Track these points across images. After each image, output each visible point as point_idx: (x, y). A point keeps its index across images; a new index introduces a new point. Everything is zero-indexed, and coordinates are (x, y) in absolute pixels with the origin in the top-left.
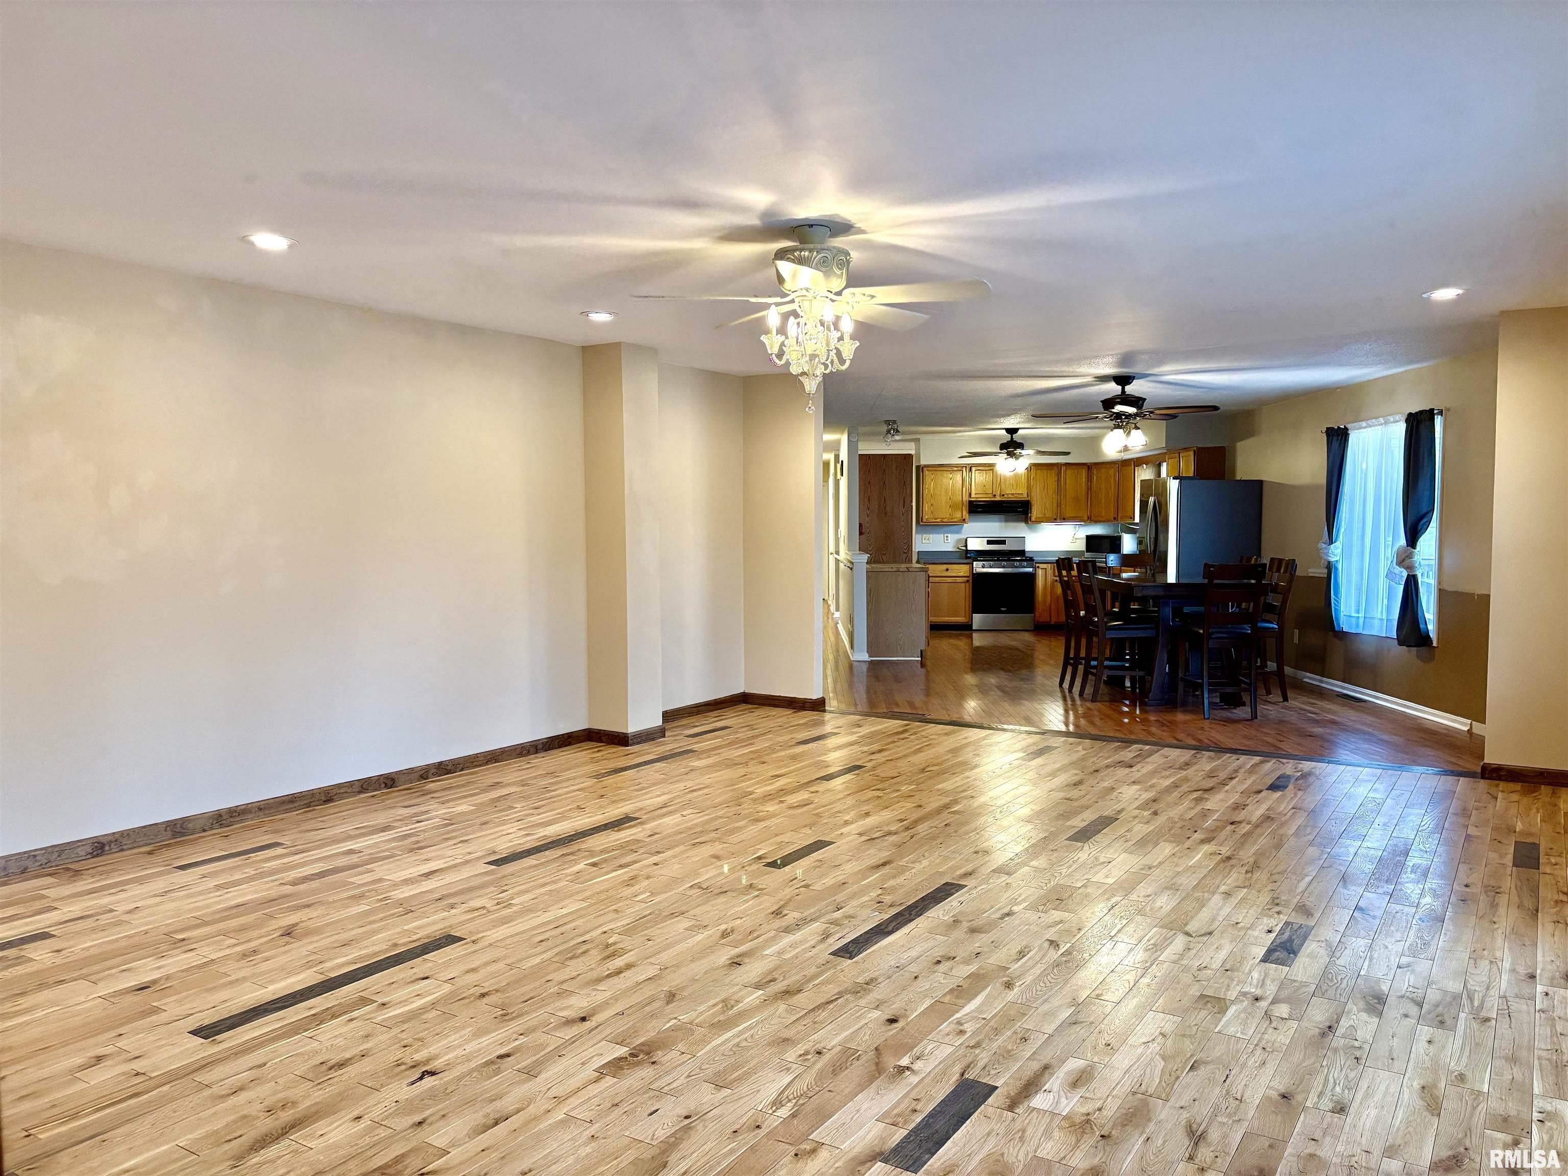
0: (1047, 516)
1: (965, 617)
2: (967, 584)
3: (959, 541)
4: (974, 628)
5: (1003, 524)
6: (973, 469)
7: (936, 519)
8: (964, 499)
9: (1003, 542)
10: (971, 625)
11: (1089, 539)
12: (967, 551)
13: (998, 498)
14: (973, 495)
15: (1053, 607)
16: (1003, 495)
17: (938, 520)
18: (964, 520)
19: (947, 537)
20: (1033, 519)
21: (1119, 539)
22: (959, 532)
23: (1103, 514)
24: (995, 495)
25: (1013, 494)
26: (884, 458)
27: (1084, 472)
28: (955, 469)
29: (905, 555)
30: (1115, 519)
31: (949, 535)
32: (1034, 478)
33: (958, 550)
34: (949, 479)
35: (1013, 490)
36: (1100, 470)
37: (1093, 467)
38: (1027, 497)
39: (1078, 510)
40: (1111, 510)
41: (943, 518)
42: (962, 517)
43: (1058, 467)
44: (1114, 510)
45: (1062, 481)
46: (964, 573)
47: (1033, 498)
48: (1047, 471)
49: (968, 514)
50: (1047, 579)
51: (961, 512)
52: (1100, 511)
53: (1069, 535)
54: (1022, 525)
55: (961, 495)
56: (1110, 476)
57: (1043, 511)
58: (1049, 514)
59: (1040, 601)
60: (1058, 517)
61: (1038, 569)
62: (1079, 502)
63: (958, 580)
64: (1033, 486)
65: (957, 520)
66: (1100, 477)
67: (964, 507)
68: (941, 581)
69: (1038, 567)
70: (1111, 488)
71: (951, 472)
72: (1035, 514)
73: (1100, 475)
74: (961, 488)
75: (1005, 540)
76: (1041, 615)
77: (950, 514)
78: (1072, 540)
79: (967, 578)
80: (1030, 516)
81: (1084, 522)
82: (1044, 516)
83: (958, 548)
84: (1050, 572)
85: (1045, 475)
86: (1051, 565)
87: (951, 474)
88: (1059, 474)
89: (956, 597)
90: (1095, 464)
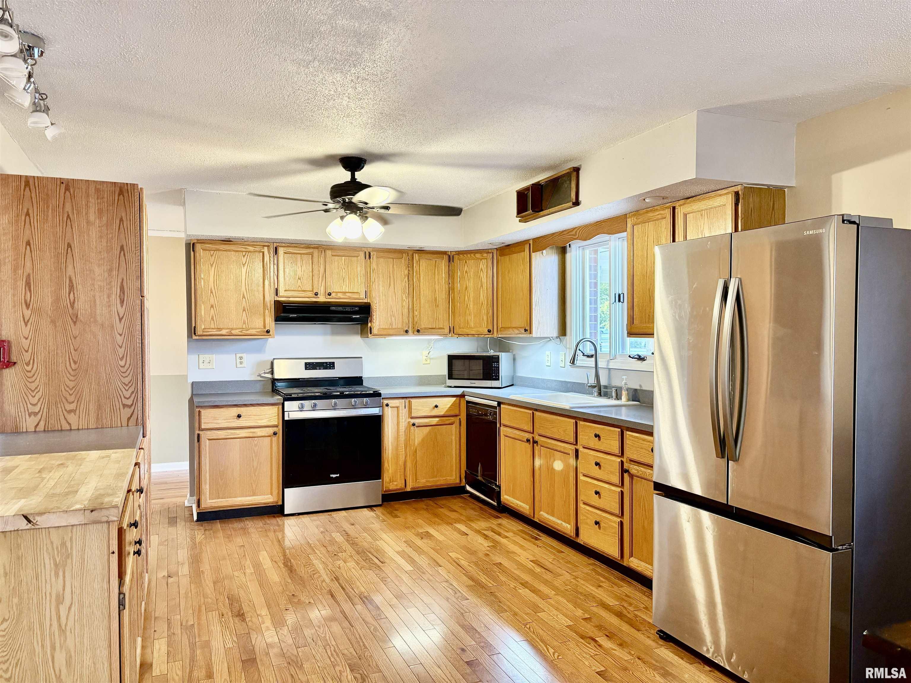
0: (394, 327)
1: (272, 494)
2: (275, 439)
3: (260, 364)
4: (286, 512)
5: (329, 338)
6: (281, 251)
7: (220, 329)
8: (268, 299)
9: (330, 366)
10: (282, 507)
11: (451, 359)
12: (274, 381)
13: (322, 299)
14: (281, 292)
15: (409, 465)
16: (330, 294)
17: (224, 332)
18: (268, 332)
19: (241, 358)
20: (375, 331)
21: (497, 359)
22: (260, 350)
23: (472, 324)
24: (316, 294)
25: (344, 293)
26: (67, 189)
27: (443, 264)
28: (251, 249)
29: (129, 411)
30: (489, 331)
31: (244, 356)
32: (374, 269)
33: (259, 379)
34: (242, 266)
35: (344, 287)
36: (466, 262)
37: (456, 257)
38: (366, 298)
39: (436, 319)
40: (483, 319)
41: (232, 329)
42: (265, 327)
43: (408, 255)
44: (487, 318)
45: (414, 275)
46: (268, 421)
47: (374, 299)
48: (393, 260)
49: (274, 323)
50: (400, 423)
51: (262, 319)
52: (468, 321)
53: (425, 353)
54: (357, 339)
55: (262, 292)
56: (482, 269)
57: (390, 320)
58: (398, 323)
59: (389, 458)
60: (410, 328)
61: (386, 408)
62: (438, 306)
63: (259, 432)
64: (374, 281)
65: (257, 332)
66: (466, 272)
67: (267, 311)
68: (228, 435)
69: (387, 405)
70: (482, 287)
71: (244, 253)
72: (377, 323)
73: (465, 269)
74: (262, 280)
75: (334, 363)
76: (392, 480)
77: (244, 323)
78: (429, 361)
79: (275, 429)
80: (370, 327)
81: (445, 336)
82: (392, 327)
83: (260, 375)
84: (404, 412)
85: (391, 266)
86: (406, 401)
87: (244, 256)
88: (410, 266)
89: (253, 460)
90: (459, 253)
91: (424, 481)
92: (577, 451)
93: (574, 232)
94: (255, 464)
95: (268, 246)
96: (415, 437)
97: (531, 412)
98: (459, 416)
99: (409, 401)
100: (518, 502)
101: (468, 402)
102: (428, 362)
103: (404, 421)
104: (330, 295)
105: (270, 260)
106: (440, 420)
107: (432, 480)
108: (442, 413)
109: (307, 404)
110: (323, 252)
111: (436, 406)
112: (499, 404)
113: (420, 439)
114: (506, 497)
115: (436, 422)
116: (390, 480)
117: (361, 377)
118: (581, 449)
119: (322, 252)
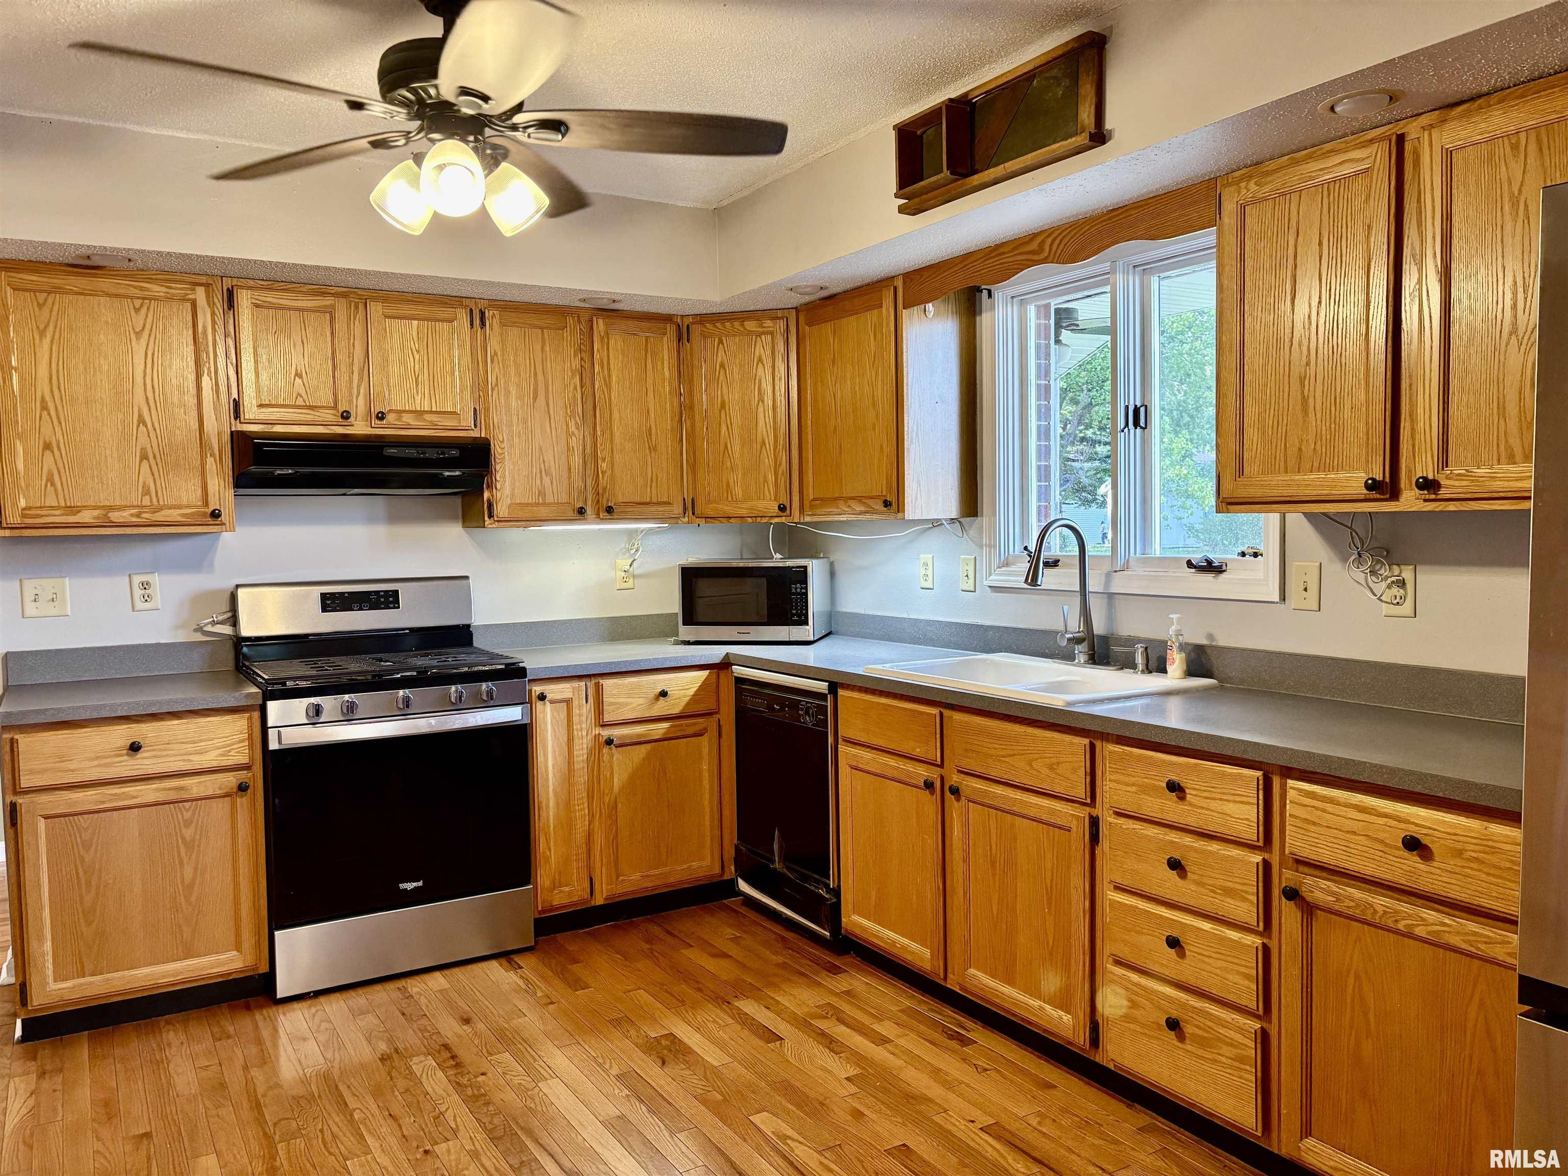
0: (550, 499)
1: (238, 948)
2: (242, 802)
3: (200, 600)
4: (280, 994)
5: (381, 530)
6: (244, 299)
7: (74, 510)
8: (211, 425)
9: (389, 600)
10: (270, 978)
11: (690, 575)
12: (239, 641)
13: (360, 427)
14: (250, 410)
15: (599, 840)
16: (381, 416)
17: (86, 517)
18: (215, 515)
19: (145, 586)
20: (501, 510)
21: (802, 575)
22: (198, 564)
23: (739, 492)
24: (346, 416)
25: (419, 413)
27: (666, 346)
28: (157, 290)
30: (782, 508)
31: (155, 579)
32: (496, 354)
33: (200, 637)
34: (133, 337)
35: (418, 398)
36: (721, 342)
37: (696, 330)
38: (475, 425)
39: (652, 479)
40: (766, 481)
41: (111, 508)
42: (206, 503)
43: (579, 321)
44: (776, 479)
45: (596, 370)
46: (222, 755)
47: (497, 431)
48: (542, 332)
49: (232, 491)
50: (576, 741)
51: (197, 481)
52: (728, 485)
53: (624, 563)
54: (454, 532)
55: (195, 408)
56: (760, 360)
57: (538, 482)
58: (557, 492)
59: (549, 827)
60: (589, 502)
61: (539, 704)
62: (655, 449)
63: (196, 786)
64: (497, 385)
65: (183, 515)
66: (722, 365)
67: (210, 461)
68: (103, 802)
69: (542, 697)
70: (763, 402)
71: (137, 303)
72: (507, 491)
73: (719, 359)
74: (192, 377)
75: (396, 593)
76: (557, 884)
77: (147, 492)
78: (631, 580)
79: (243, 775)
80: (489, 501)
81: (672, 520)
82: (544, 499)
83: (199, 629)
84: (584, 712)
85: (538, 347)
86: (589, 684)
87: (137, 310)
88: (586, 349)
89: (181, 863)
90: (703, 319)
91: (636, 876)
92: (1094, 822)
93: (1034, 246)
94: (188, 871)
95: (207, 286)
96: (612, 773)
97: (935, 711)
98: (716, 713)
99: (597, 685)
100: (892, 934)
101: (740, 681)
102: (630, 584)
103: (584, 733)
104: (382, 419)
105: (214, 323)
106: (672, 726)
107: (656, 872)
108: (676, 710)
109: (329, 703)
110: (361, 306)
111: (664, 694)
112: (834, 687)
113: (625, 776)
114: (856, 918)
115: (663, 731)
116: (554, 882)
117: (468, 626)
118: (1108, 819)
119: (357, 307)
